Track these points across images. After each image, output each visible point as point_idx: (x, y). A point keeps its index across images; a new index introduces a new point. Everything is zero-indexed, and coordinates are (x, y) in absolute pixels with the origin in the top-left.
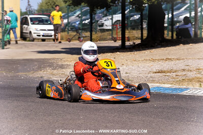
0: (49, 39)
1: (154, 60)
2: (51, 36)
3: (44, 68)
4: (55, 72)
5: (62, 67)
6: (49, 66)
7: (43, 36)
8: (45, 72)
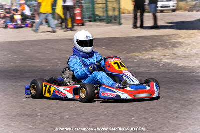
3: (157, 47)
4: (167, 52)
5: (175, 45)
6: (162, 44)
8: (157, 53)
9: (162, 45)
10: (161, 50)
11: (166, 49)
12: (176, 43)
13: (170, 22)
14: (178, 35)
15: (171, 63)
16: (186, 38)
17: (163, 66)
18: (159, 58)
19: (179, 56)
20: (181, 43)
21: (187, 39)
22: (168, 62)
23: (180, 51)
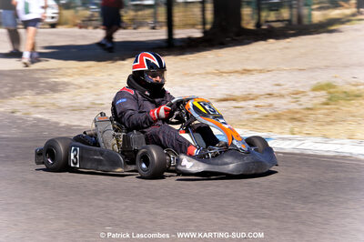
1: (220, 73)
3: (22, 90)
4: (40, 99)
5: (54, 88)
9: (32, 87)
10: (29, 96)
11: (38, 94)
12: (57, 84)
13: (47, 45)
14: (59, 69)
15: (48, 121)
16: (74, 74)
17: (32, 126)
18: (25, 112)
19: (60, 108)
20: (66, 84)
21: (77, 77)
22: (41, 119)
23: (63, 98)
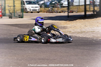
0: (35, 12)
2: (36, 10)
7: (33, 10)
